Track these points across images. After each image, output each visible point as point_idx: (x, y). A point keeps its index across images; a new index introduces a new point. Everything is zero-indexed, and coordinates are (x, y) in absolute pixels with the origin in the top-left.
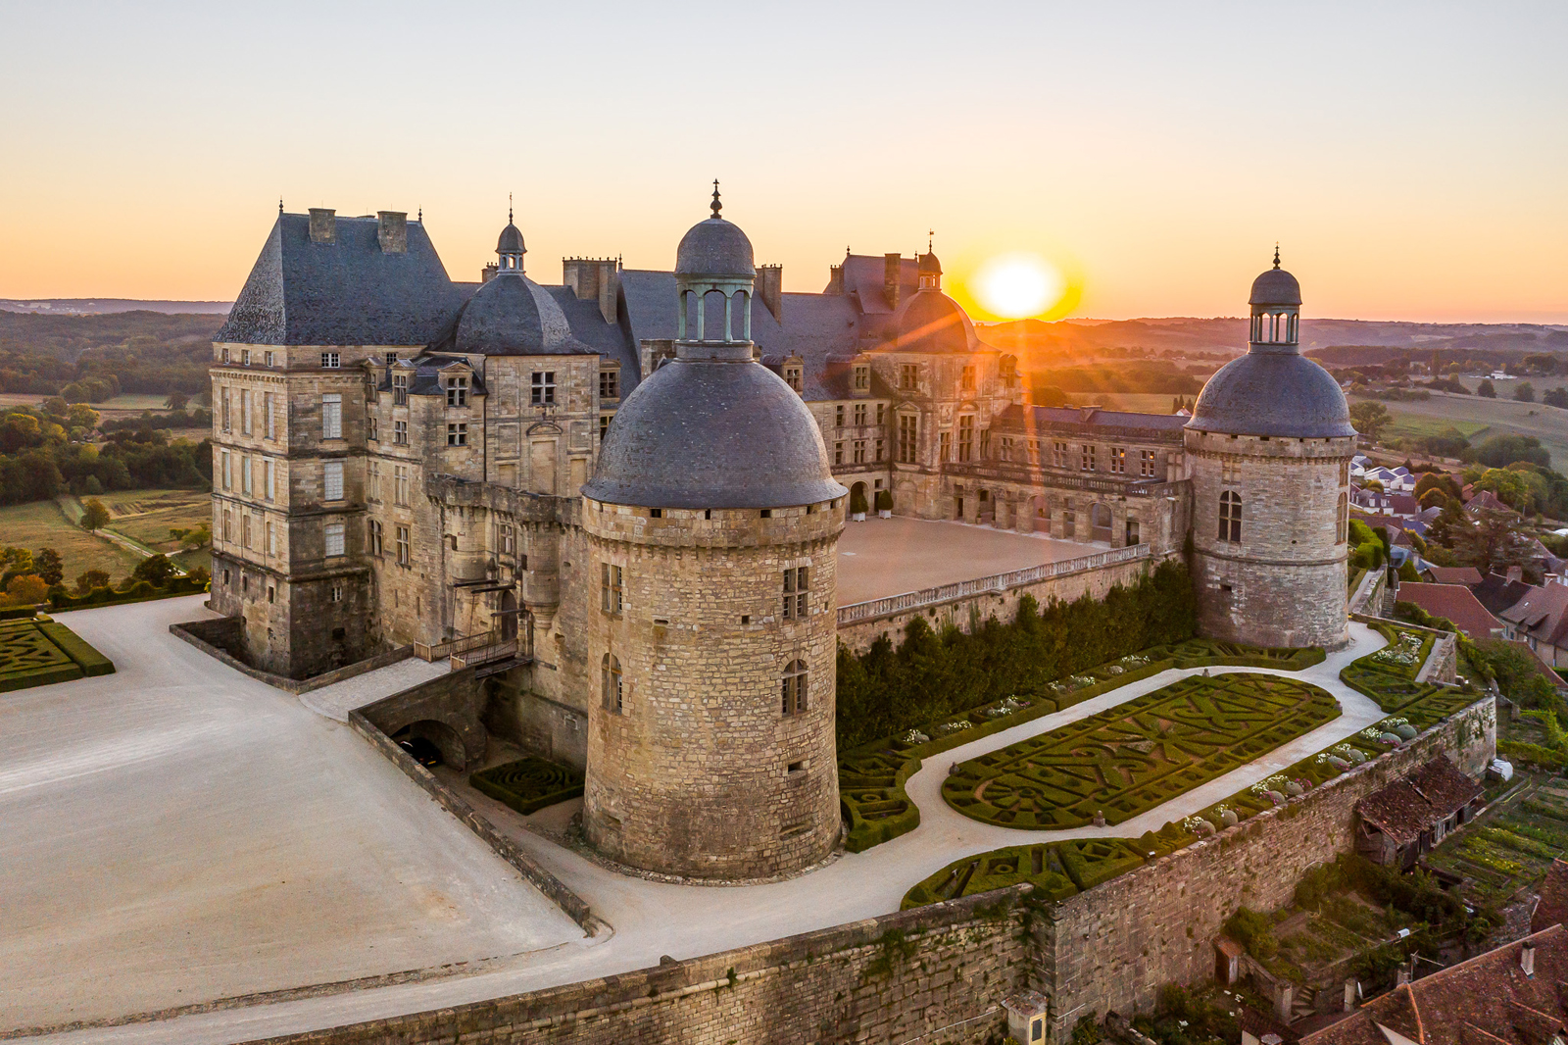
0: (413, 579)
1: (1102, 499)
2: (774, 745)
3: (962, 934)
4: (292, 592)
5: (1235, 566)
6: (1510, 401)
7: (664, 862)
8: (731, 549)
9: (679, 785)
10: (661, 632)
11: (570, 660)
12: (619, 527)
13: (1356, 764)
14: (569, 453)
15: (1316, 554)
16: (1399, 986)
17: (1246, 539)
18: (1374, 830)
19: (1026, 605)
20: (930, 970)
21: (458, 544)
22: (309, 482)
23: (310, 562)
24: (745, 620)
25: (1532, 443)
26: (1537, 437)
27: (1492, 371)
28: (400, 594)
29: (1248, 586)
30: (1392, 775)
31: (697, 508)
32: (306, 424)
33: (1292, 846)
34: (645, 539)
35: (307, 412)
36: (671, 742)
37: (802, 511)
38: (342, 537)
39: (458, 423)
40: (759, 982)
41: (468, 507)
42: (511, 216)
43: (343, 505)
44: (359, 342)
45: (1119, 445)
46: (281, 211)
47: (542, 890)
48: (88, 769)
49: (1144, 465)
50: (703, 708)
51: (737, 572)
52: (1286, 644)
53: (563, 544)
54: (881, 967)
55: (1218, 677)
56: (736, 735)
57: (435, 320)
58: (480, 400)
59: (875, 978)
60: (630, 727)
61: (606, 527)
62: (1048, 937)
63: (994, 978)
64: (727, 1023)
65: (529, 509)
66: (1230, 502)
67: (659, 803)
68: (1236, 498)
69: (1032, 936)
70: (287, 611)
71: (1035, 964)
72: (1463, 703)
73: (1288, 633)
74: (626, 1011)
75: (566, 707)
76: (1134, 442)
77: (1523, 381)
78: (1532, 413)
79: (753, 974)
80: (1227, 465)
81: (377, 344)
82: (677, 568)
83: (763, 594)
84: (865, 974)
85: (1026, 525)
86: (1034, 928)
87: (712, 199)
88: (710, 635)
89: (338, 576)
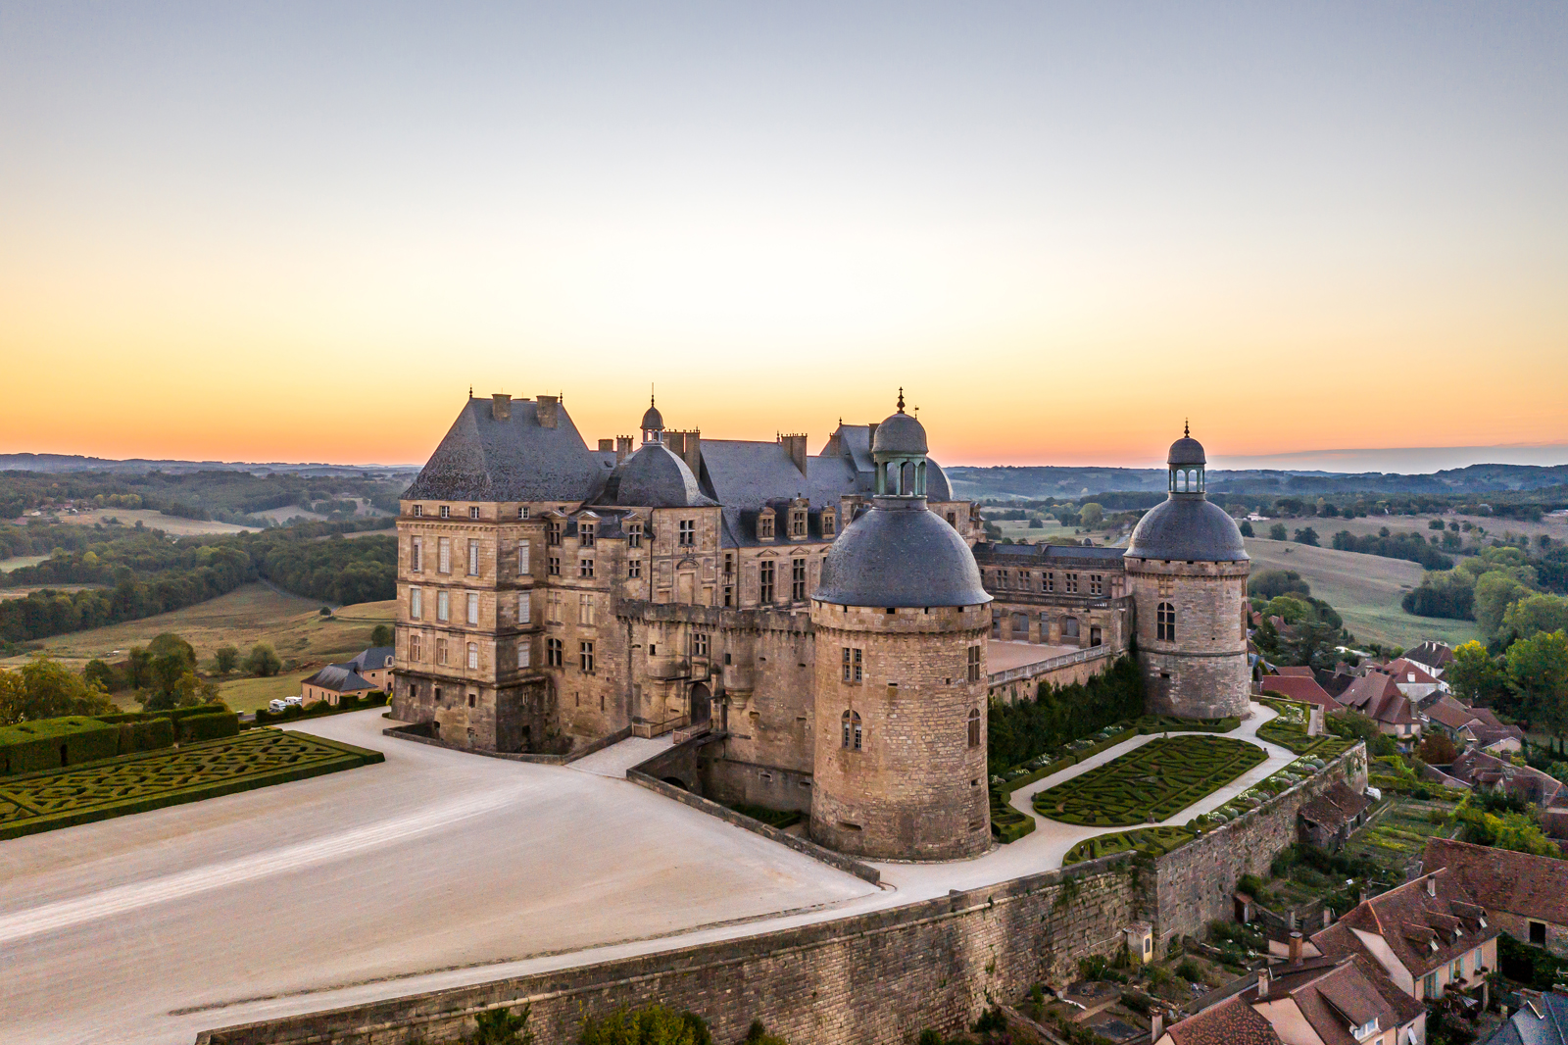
0: (597, 683)
1: (1071, 611)
2: (964, 767)
3: (1102, 881)
4: (497, 697)
5: (1171, 659)
6: (1266, 540)
7: (897, 851)
8: (941, 633)
9: (906, 796)
10: (893, 692)
11: (765, 730)
12: (861, 622)
13: (1295, 783)
14: (703, 583)
15: (1229, 648)
16: (1362, 903)
17: (1179, 638)
18: (1312, 825)
19: (1043, 688)
20: (1087, 905)
21: (656, 650)
22: (510, 608)
23: (509, 672)
24: (948, 681)
25: (1293, 576)
26: (1297, 571)
27: (1247, 514)
28: (581, 695)
29: (1182, 673)
30: (1317, 791)
31: (919, 607)
32: (508, 563)
33: (1267, 834)
34: (883, 629)
35: (509, 553)
36: (899, 766)
37: (979, 608)
38: (527, 653)
39: (635, 560)
40: (1004, 906)
41: (666, 622)
42: (653, 401)
43: (529, 627)
44: (541, 500)
45: (1072, 572)
46: (471, 396)
47: (837, 867)
48: (466, 815)
49: (1093, 586)
50: (922, 742)
51: (944, 648)
52: (1211, 715)
53: (758, 645)
54: (1062, 901)
55: (1175, 738)
56: (943, 760)
57: (585, 481)
58: (648, 542)
59: (1059, 908)
60: (868, 760)
61: (850, 622)
62: (1151, 883)
63: (1119, 913)
64: (988, 932)
65: (734, 619)
66: (1166, 611)
67: (893, 810)
68: (1170, 607)
69: (1139, 884)
70: (493, 712)
71: (1142, 902)
72: (1346, 747)
73: (1212, 707)
74: (941, 921)
75: (760, 766)
76: (1085, 569)
77: (1277, 521)
78: (1287, 550)
79: (1002, 901)
80: (1162, 583)
81: (554, 500)
82: (904, 647)
83: (958, 664)
84: (1055, 905)
85: (1007, 635)
86: (1141, 878)
87: (898, 400)
88: (927, 692)
89: (527, 684)
